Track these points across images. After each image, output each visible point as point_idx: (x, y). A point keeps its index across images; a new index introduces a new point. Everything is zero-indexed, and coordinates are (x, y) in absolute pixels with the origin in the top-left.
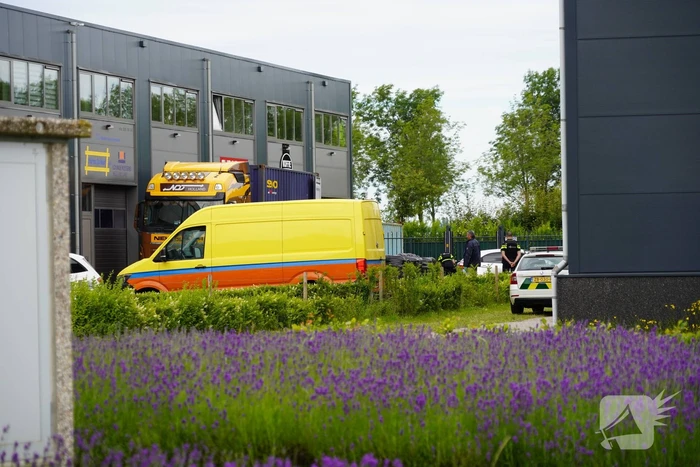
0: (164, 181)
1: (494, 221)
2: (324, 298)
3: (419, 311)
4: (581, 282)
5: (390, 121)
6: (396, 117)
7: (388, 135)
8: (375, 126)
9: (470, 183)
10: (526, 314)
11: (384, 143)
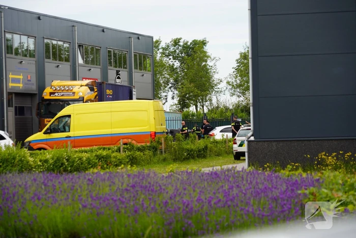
0: (51, 91)
1: (230, 110)
2: (132, 153)
3: (184, 159)
4: (261, 143)
5: (180, 57)
6: (183, 55)
7: (179, 64)
8: (172, 60)
9: (223, 90)
10: (242, 160)
11: (176, 68)
